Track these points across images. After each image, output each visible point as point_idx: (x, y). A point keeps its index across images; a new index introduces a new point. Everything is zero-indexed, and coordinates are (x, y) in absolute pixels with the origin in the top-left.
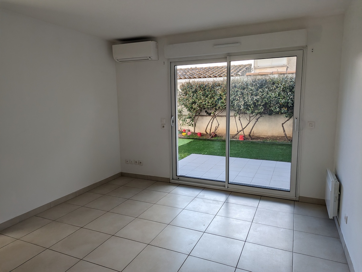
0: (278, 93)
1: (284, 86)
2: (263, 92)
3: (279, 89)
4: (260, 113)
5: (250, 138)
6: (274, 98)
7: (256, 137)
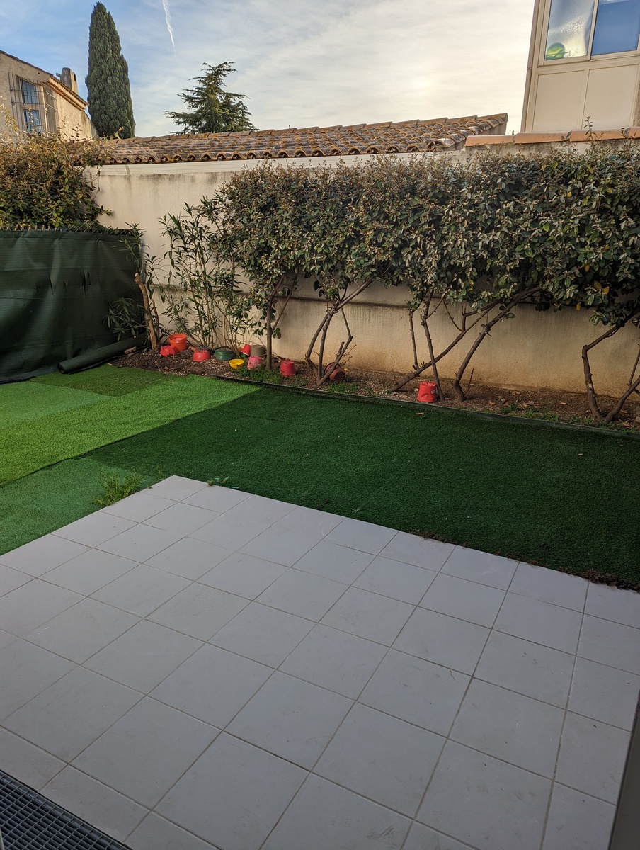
0: (577, 221)
1: (610, 190)
2: (519, 216)
3: (585, 203)
4: (501, 301)
5: (459, 395)
6: (559, 244)
7: (486, 388)
